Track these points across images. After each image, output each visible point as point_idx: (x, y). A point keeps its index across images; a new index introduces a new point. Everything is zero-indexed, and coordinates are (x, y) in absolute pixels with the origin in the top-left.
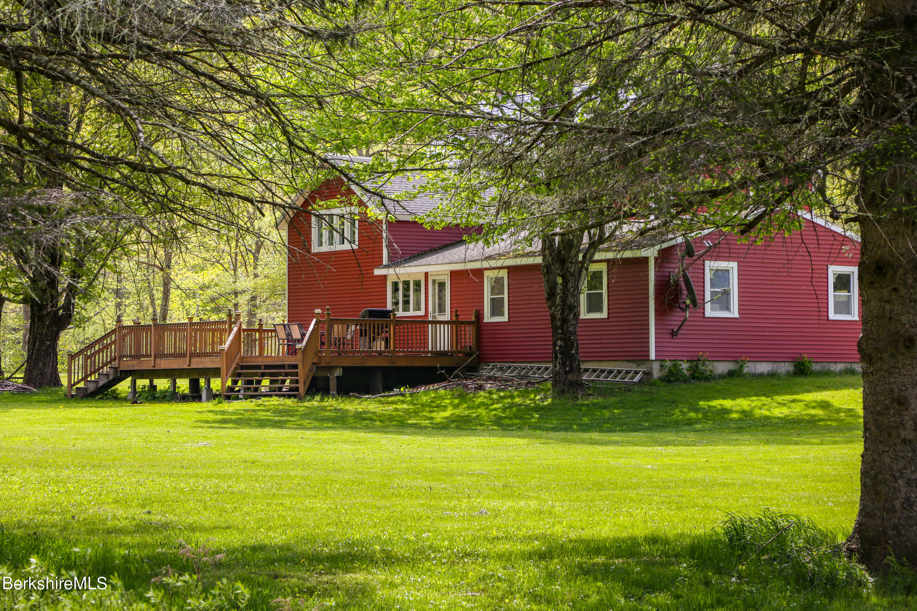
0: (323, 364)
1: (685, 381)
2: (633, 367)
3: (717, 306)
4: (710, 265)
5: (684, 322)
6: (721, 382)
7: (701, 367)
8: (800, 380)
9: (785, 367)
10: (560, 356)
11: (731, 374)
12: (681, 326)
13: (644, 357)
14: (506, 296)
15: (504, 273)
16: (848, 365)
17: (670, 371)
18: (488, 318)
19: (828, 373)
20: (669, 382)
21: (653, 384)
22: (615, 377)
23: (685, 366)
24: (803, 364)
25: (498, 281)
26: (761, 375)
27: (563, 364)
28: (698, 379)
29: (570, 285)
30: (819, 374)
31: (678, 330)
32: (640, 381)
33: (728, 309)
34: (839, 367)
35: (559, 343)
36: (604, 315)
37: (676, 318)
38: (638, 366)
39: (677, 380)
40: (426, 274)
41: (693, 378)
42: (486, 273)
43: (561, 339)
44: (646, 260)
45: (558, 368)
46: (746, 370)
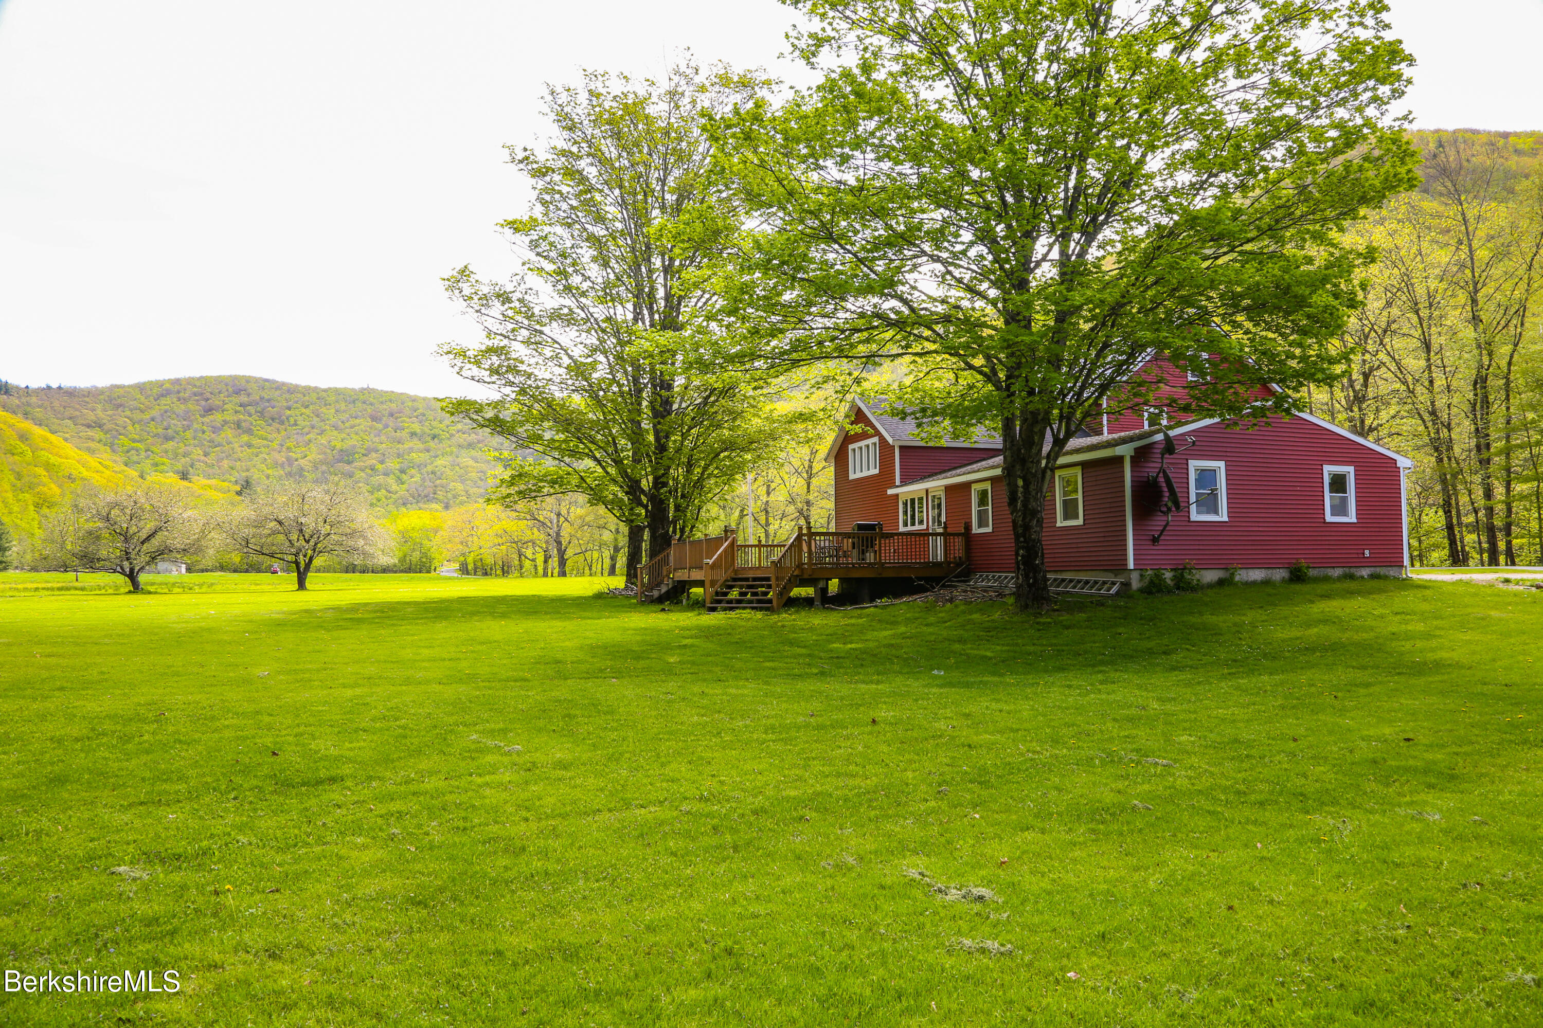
0: (806, 576)
1: (1169, 592)
2: (1110, 578)
3: (1204, 509)
4: (1194, 465)
5: (1165, 526)
6: (1209, 592)
7: (1187, 576)
8: (1298, 587)
9: (1279, 574)
10: (1022, 567)
11: (1221, 583)
12: (1162, 531)
13: (1121, 567)
14: (990, 508)
15: (988, 486)
16: (1347, 570)
17: (1151, 582)
18: (975, 530)
19: (1326, 579)
20: (1150, 593)
21: (1131, 597)
22: (1092, 587)
23: (1168, 575)
24: (1299, 570)
25: (984, 493)
26: (1254, 583)
27: (1026, 576)
28: (1183, 589)
29: (1032, 487)
30: (1316, 580)
31: (1159, 536)
32: (1117, 593)
33: (1216, 512)
34: (1337, 572)
35: (1021, 552)
36: (1080, 522)
37: (1157, 523)
38: (1116, 576)
39: (1160, 591)
40: (927, 491)
41: (1178, 588)
42: (974, 486)
43: (1023, 548)
44: (1119, 460)
45: (1020, 581)
46: (1237, 578)
